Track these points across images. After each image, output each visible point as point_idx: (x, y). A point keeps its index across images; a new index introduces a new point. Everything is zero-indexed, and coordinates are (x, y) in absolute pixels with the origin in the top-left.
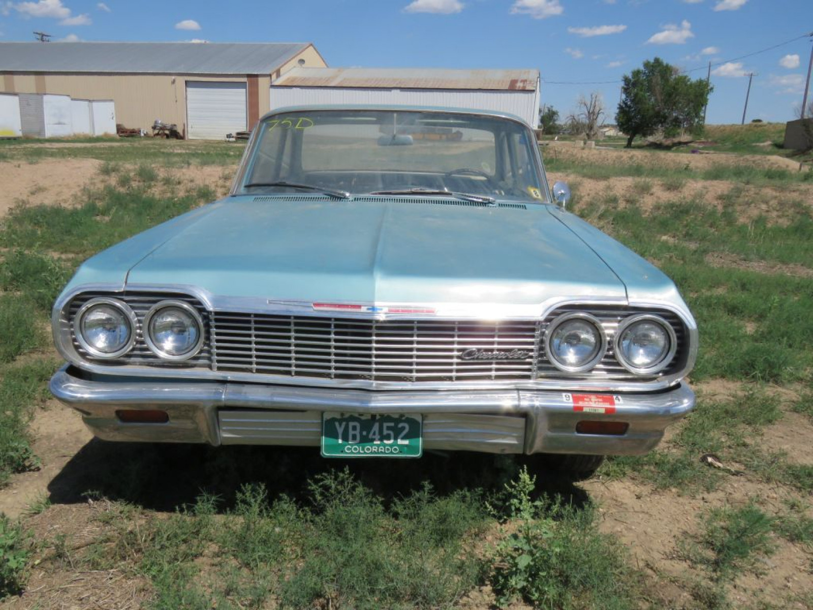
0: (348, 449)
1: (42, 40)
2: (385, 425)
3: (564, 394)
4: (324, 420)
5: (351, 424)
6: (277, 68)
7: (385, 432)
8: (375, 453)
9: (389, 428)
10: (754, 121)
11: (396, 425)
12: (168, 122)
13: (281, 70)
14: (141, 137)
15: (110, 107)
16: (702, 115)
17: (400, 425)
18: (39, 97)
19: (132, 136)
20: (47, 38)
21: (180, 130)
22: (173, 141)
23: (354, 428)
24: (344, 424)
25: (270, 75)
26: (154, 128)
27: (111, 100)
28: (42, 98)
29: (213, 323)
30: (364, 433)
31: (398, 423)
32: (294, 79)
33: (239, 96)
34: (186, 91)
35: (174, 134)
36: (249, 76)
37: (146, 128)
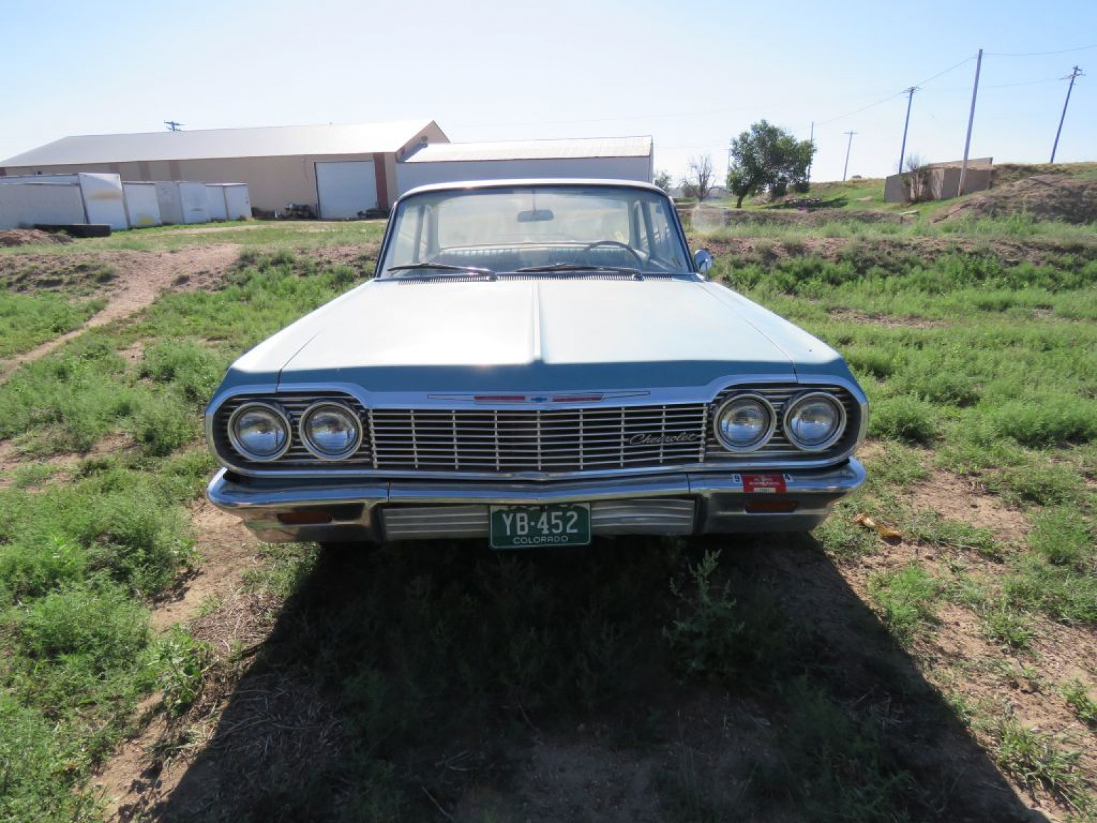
0: (517, 540)
1: (173, 129)
2: (553, 514)
3: (733, 475)
4: (491, 512)
5: (519, 515)
7: (554, 521)
8: (543, 543)
9: (557, 518)
10: (854, 177)
11: (565, 513)
16: (807, 172)
17: (569, 514)
20: (178, 127)
23: (522, 519)
24: (511, 515)
29: (371, 421)
30: (533, 524)
31: (566, 512)
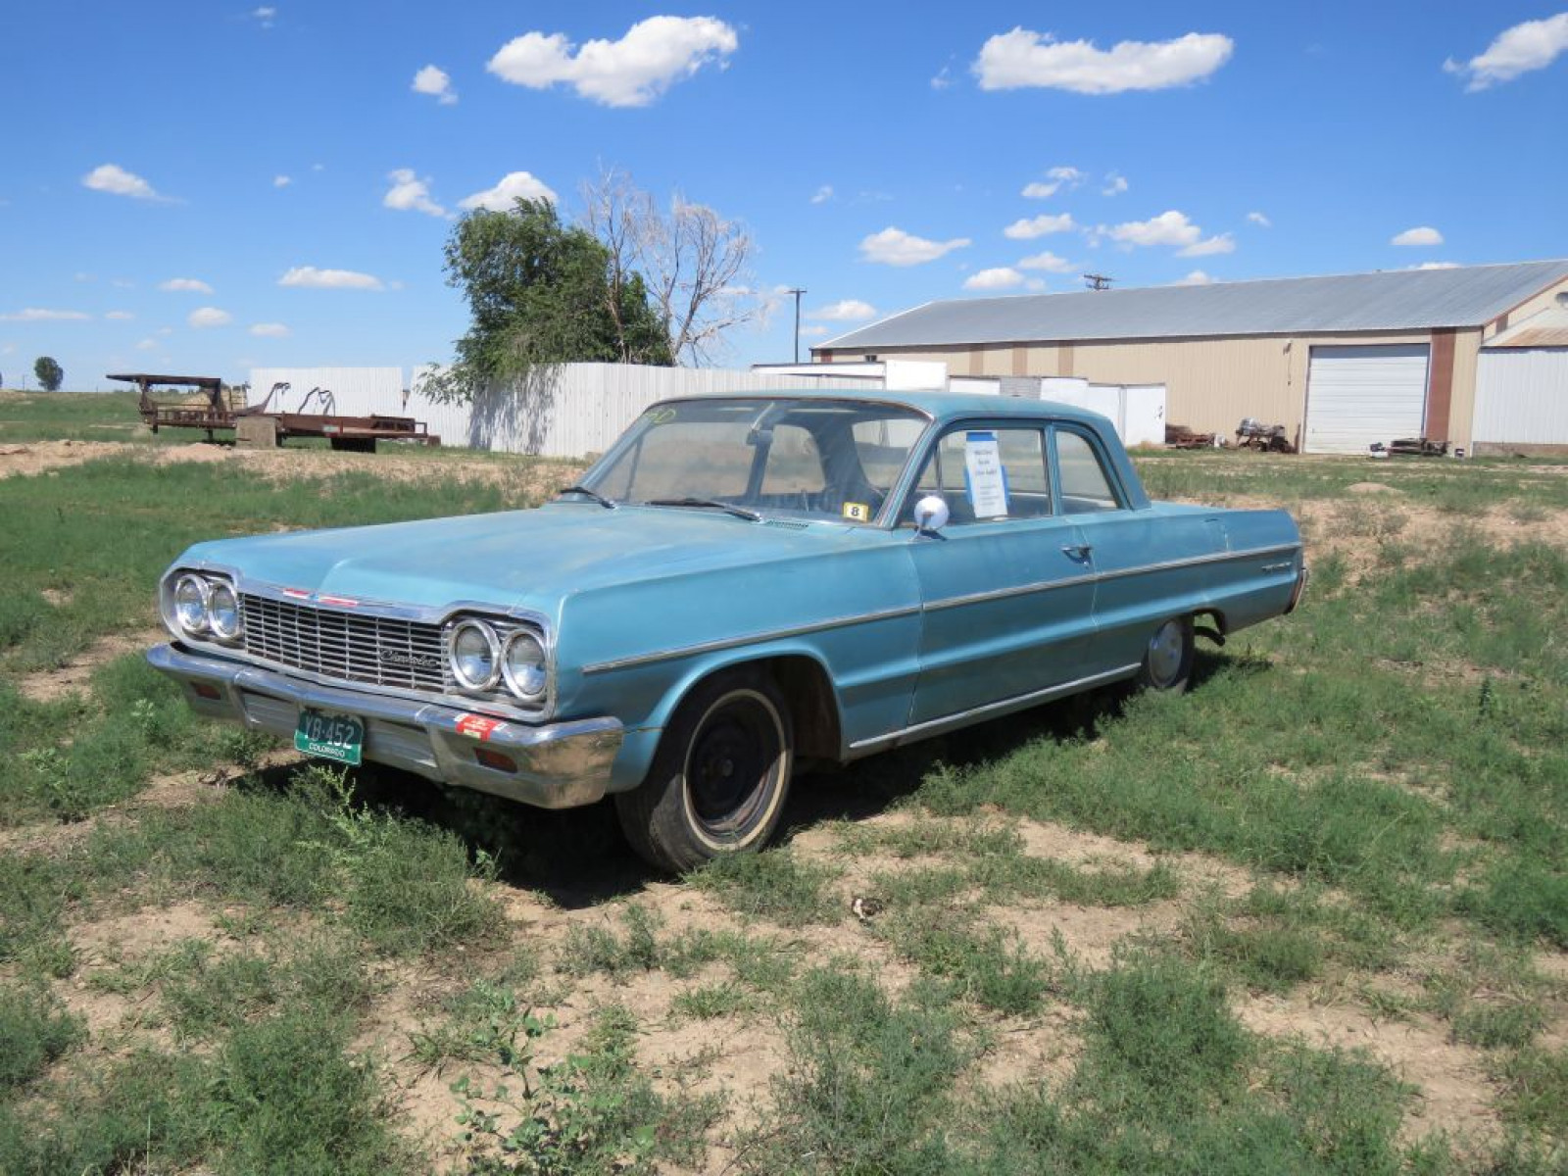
1: (1097, 287)
2: (338, 725)
4: (300, 712)
5: (316, 720)
6: (1501, 312)
7: (337, 733)
9: (338, 729)
12: (1268, 422)
13: (1510, 316)
14: (1213, 449)
15: (1159, 395)
18: (1036, 382)
19: (1199, 447)
20: (1105, 284)
21: (1290, 438)
22: (1273, 457)
23: (318, 725)
24: (312, 719)
25: (1482, 328)
26: (1240, 433)
27: (1162, 385)
28: (1040, 384)
30: (324, 732)
31: (347, 726)
32: (1536, 334)
33: (1415, 370)
34: (1310, 365)
35: (1277, 443)
36: (1436, 331)
37: (1225, 432)
